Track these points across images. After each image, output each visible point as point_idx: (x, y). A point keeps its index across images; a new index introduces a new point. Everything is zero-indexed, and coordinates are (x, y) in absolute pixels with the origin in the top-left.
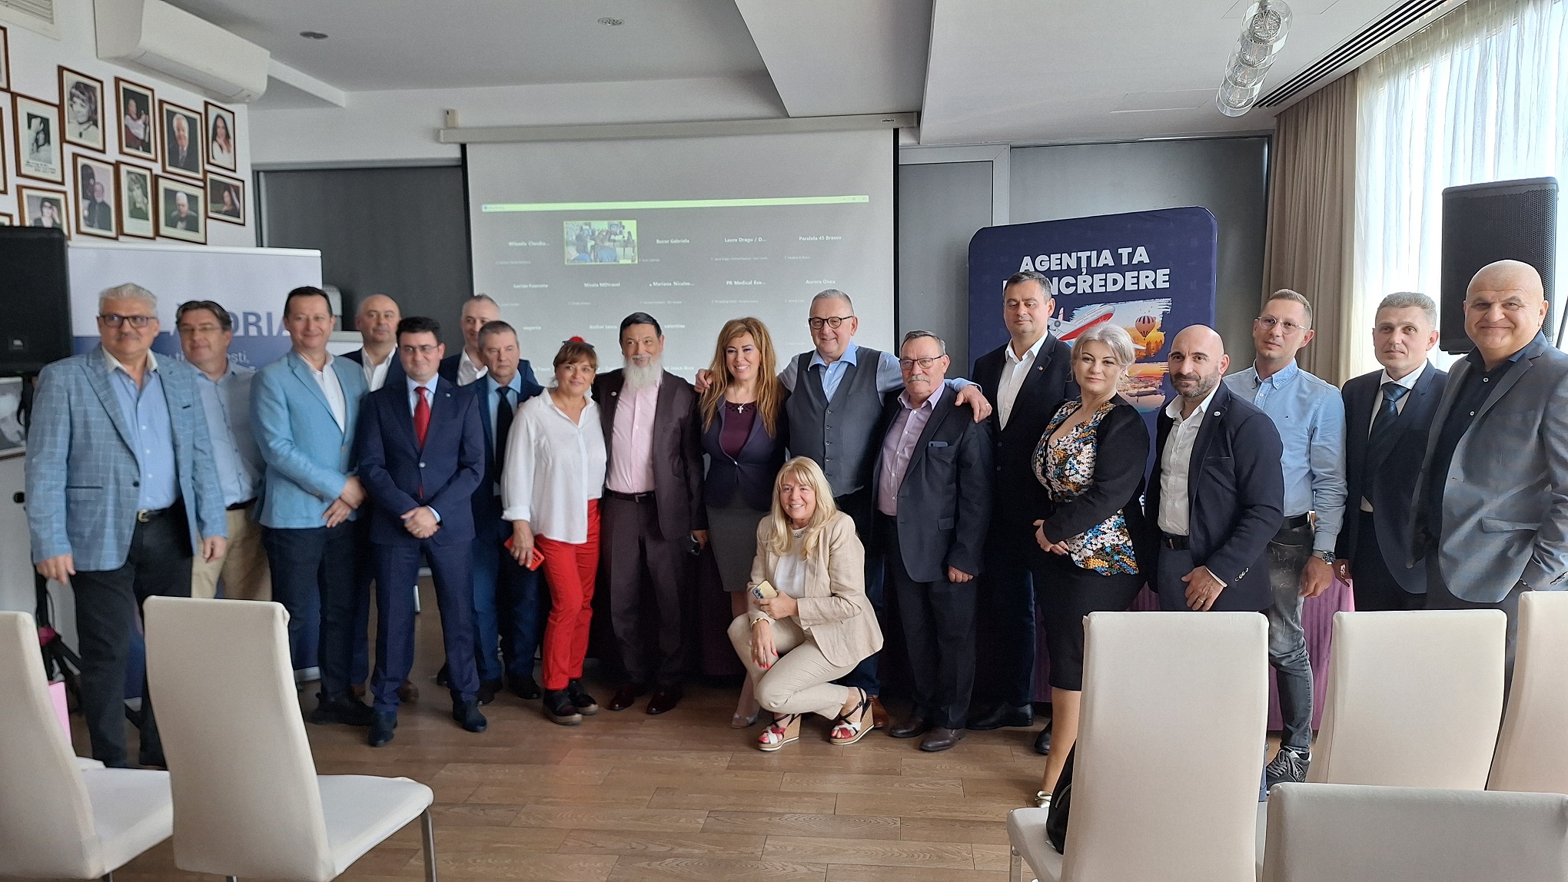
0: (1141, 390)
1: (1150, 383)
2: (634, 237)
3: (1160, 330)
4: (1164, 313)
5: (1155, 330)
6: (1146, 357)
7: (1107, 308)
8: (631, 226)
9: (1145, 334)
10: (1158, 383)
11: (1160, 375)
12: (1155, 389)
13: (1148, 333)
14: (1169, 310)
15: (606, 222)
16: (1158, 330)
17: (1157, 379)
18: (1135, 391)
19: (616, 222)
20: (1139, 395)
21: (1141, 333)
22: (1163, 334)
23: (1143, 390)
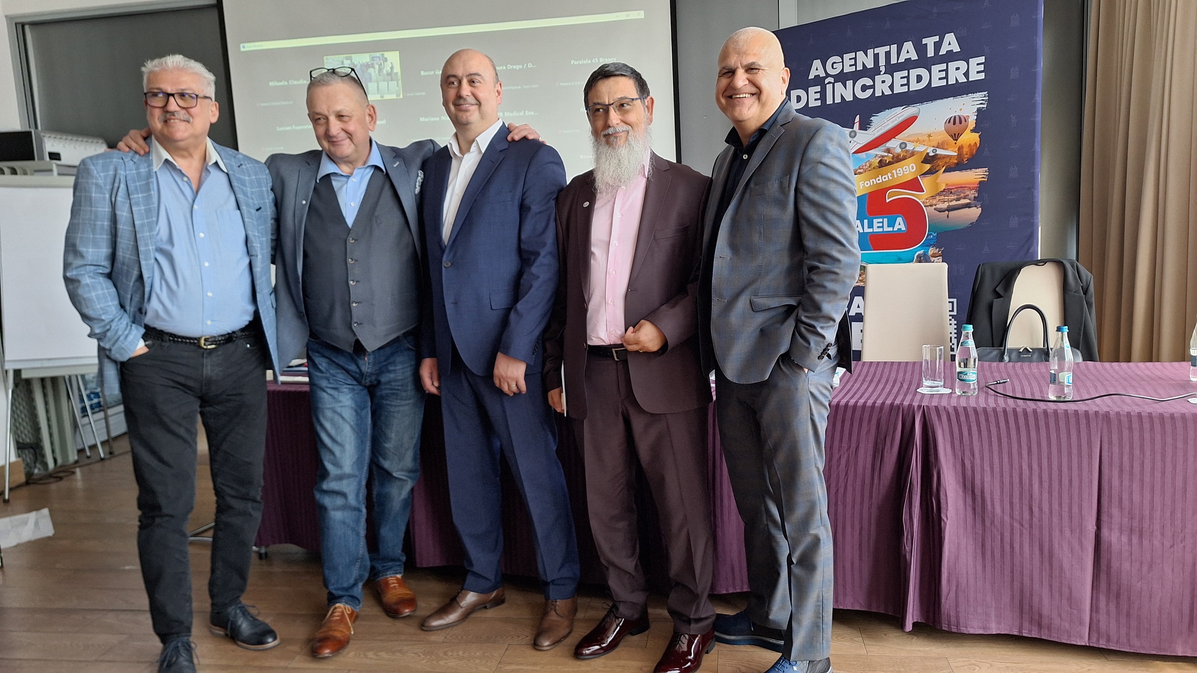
0: (951, 204)
1: (962, 195)
2: (397, 69)
3: (974, 131)
4: (979, 110)
5: (968, 131)
6: (957, 164)
7: (910, 111)
8: (393, 58)
9: (955, 137)
10: (973, 194)
11: (974, 184)
12: (969, 201)
13: (959, 135)
14: (985, 106)
15: (367, 55)
16: (972, 131)
17: (970, 189)
18: (945, 206)
19: (378, 54)
20: (950, 209)
21: (951, 136)
22: (978, 135)
23: (954, 203)
